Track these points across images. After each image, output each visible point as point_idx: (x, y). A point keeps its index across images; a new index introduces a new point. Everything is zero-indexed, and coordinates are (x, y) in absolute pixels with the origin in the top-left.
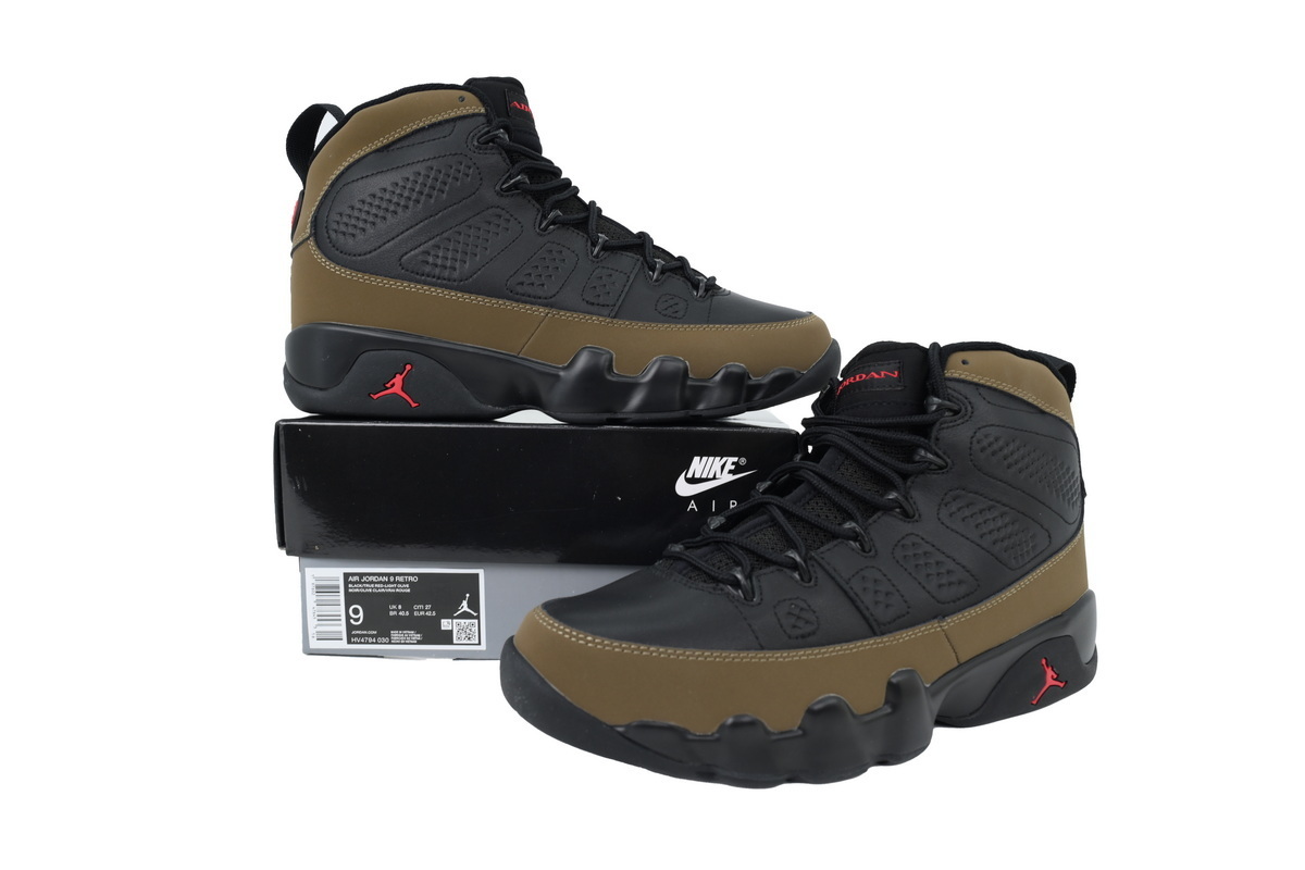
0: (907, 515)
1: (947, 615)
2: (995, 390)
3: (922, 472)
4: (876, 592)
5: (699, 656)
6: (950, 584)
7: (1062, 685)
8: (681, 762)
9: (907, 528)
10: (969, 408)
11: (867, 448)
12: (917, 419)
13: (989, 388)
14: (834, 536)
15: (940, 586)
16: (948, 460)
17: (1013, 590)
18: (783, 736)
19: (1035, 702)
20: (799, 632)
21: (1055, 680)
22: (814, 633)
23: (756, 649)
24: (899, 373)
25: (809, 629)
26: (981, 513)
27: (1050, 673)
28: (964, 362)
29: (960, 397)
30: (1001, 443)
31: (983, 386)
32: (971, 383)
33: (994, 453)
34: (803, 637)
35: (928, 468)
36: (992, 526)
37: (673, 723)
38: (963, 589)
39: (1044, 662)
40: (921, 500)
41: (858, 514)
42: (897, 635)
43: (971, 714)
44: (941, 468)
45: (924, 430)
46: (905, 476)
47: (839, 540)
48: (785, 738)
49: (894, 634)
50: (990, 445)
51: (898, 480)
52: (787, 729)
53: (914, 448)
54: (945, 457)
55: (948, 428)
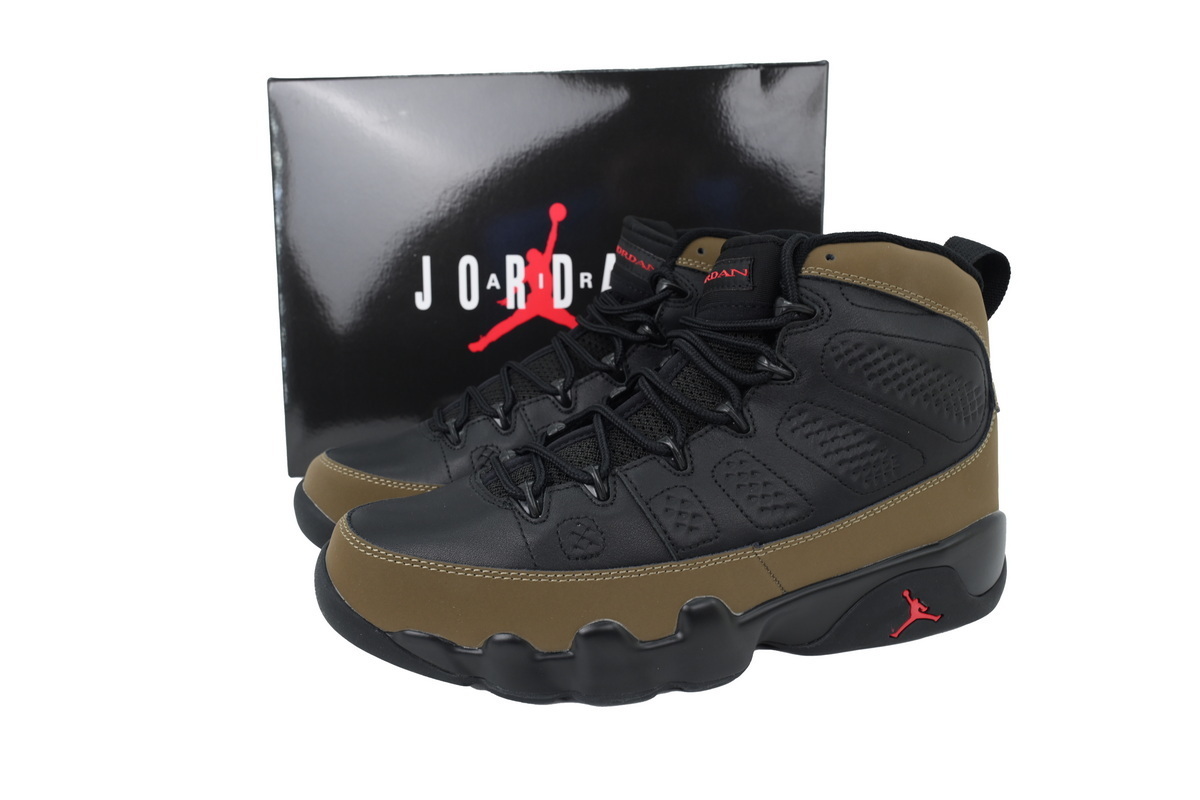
0: (740, 431)
1: (765, 543)
2: (864, 289)
3: (764, 383)
4: (680, 513)
5: (468, 572)
6: (775, 507)
7: (936, 619)
8: (448, 672)
9: (740, 443)
10: (827, 311)
11: (710, 354)
12: (762, 323)
13: (857, 287)
14: (647, 450)
15: (762, 509)
16: (794, 370)
17: (861, 516)
18: (550, 657)
19: (896, 635)
20: (578, 552)
21: (925, 612)
22: (598, 554)
23: (528, 569)
24: (749, 271)
25: (592, 549)
26: (829, 429)
27: (915, 606)
28: (829, 257)
29: (816, 297)
30: (860, 351)
31: (848, 285)
32: (833, 282)
33: (853, 361)
34: (585, 558)
35: (770, 378)
36: (843, 443)
37: (438, 635)
38: (791, 514)
39: (906, 594)
40: (760, 414)
41: (679, 429)
42: (698, 561)
43: (809, 643)
44: (787, 378)
45: (770, 336)
46: (743, 388)
47: (651, 456)
48: (556, 657)
49: (695, 559)
50: (847, 352)
51: (733, 391)
52: (558, 650)
53: (755, 355)
54: (790, 366)
55: (796, 333)
